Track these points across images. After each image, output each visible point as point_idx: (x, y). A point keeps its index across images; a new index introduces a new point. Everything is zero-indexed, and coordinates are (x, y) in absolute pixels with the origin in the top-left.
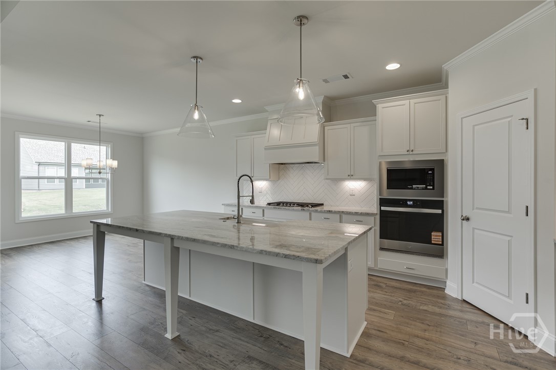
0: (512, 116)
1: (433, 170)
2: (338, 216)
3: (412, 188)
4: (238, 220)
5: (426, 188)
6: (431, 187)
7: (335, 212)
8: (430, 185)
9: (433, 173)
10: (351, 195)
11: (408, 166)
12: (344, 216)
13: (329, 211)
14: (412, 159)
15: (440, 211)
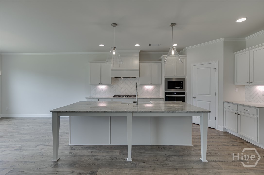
0: (211, 67)
1: (182, 82)
2: (149, 99)
3: (176, 88)
4: (137, 103)
5: (180, 88)
6: (182, 88)
7: (148, 98)
8: (181, 87)
9: (182, 83)
10: (147, 91)
11: (174, 80)
12: (151, 100)
13: (145, 98)
14: (175, 78)
15: (184, 96)
